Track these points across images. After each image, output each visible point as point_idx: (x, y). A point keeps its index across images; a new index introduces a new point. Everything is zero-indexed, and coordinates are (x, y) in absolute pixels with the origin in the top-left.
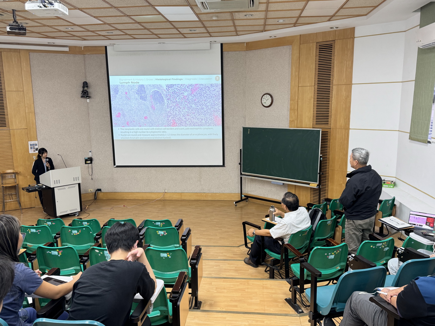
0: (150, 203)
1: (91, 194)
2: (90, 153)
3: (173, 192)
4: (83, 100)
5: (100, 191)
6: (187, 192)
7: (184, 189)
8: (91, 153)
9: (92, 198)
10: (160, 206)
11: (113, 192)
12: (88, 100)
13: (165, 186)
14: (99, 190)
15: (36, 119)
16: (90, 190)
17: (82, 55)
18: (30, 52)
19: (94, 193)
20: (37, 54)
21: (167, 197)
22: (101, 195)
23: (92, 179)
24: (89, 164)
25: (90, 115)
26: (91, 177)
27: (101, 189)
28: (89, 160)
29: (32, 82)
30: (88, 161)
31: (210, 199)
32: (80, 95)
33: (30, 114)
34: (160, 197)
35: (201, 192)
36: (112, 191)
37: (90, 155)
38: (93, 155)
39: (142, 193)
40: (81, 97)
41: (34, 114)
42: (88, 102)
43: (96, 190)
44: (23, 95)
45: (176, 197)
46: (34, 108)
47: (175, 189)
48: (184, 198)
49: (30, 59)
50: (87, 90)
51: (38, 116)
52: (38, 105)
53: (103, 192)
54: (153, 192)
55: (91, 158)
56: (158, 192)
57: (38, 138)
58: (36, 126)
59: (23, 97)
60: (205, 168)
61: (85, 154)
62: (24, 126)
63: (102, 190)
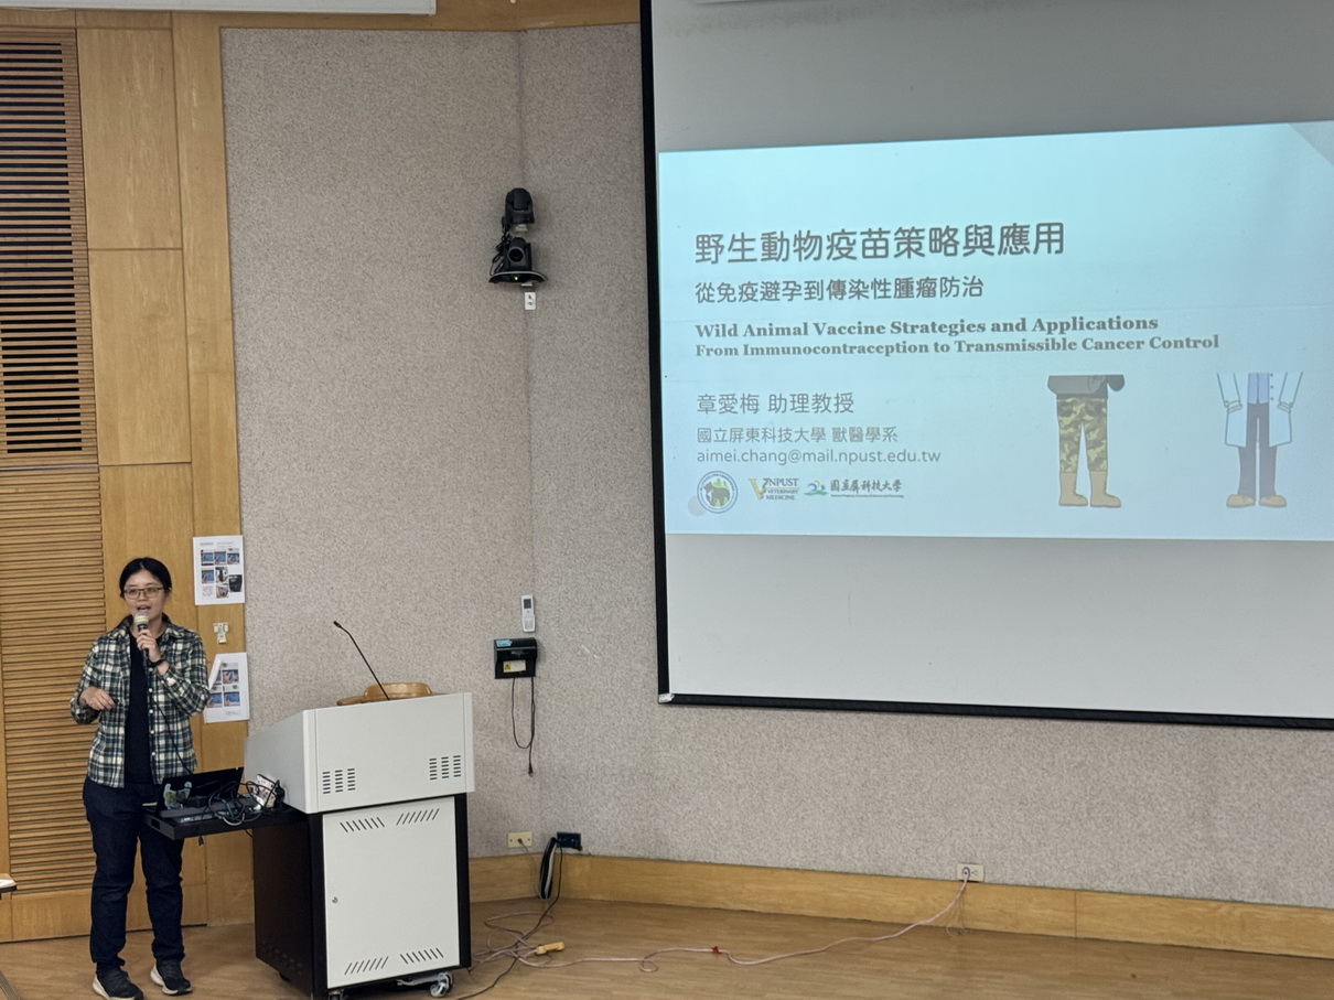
0: (874, 948)
1: (523, 864)
2: (528, 615)
3: (1025, 880)
4: (502, 295)
5: (574, 847)
6: (1118, 888)
7: (1093, 868)
8: (531, 610)
9: (527, 886)
10: (938, 967)
11: (648, 860)
12: (527, 300)
13: (969, 841)
14: (570, 840)
15: (240, 407)
16: (514, 836)
17: (508, 37)
18: (225, 24)
19: (541, 857)
20: (264, 40)
21: (984, 911)
22: (577, 871)
23: (531, 771)
24: (519, 680)
25: (538, 385)
26: (523, 758)
28: (519, 657)
29: (228, 194)
30: (515, 658)
31: (1274, 944)
32: (486, 270)
33: (213, 379)
34: (937, 908)
35: (1215, 896)
36: (640, 853)
37: (525, 626)
38: (541, 624)
39: (828, 876)
40: (494, 280)
41: (230, 378)
42: (528, 307)
43: (548, 840)
44: (180, 273)
45: (1039, 917)
46: (234, 343)
47: (1038, 864)
48: (1091, 926)
49: (225, 68)
50: (528, 241)
51: (251, 392)
52: (255, 327)
53: (589, 855)
54: (894, 871)
55: (533, 642)
56: (926, 873)
57: (244, 516)
58: (238, 446)
59: (179, 283)
60: (1241, 731)
61: (498, 615)
62: (173, 452)
63: (583, 842)
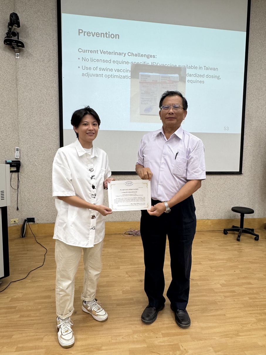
1: (16, 228)
5: (33, 222)
8: (19, 152)
9: (17, 235)
14: (31, 220)
16: (13, 220)
19: (22, 225)
22: (34, 228)
24: (13, 173)
25: (20, 83)
27: (33, 219)
28: (14, 166)
37: (16, 156)
38: (22, 157)
40: (5, 41)
42: (17, 57)
43: (24, 220)
50: (17, 32)
53: (38, 223)
55: (19, 161)
61: (7, 153)
63: (35, 220)
